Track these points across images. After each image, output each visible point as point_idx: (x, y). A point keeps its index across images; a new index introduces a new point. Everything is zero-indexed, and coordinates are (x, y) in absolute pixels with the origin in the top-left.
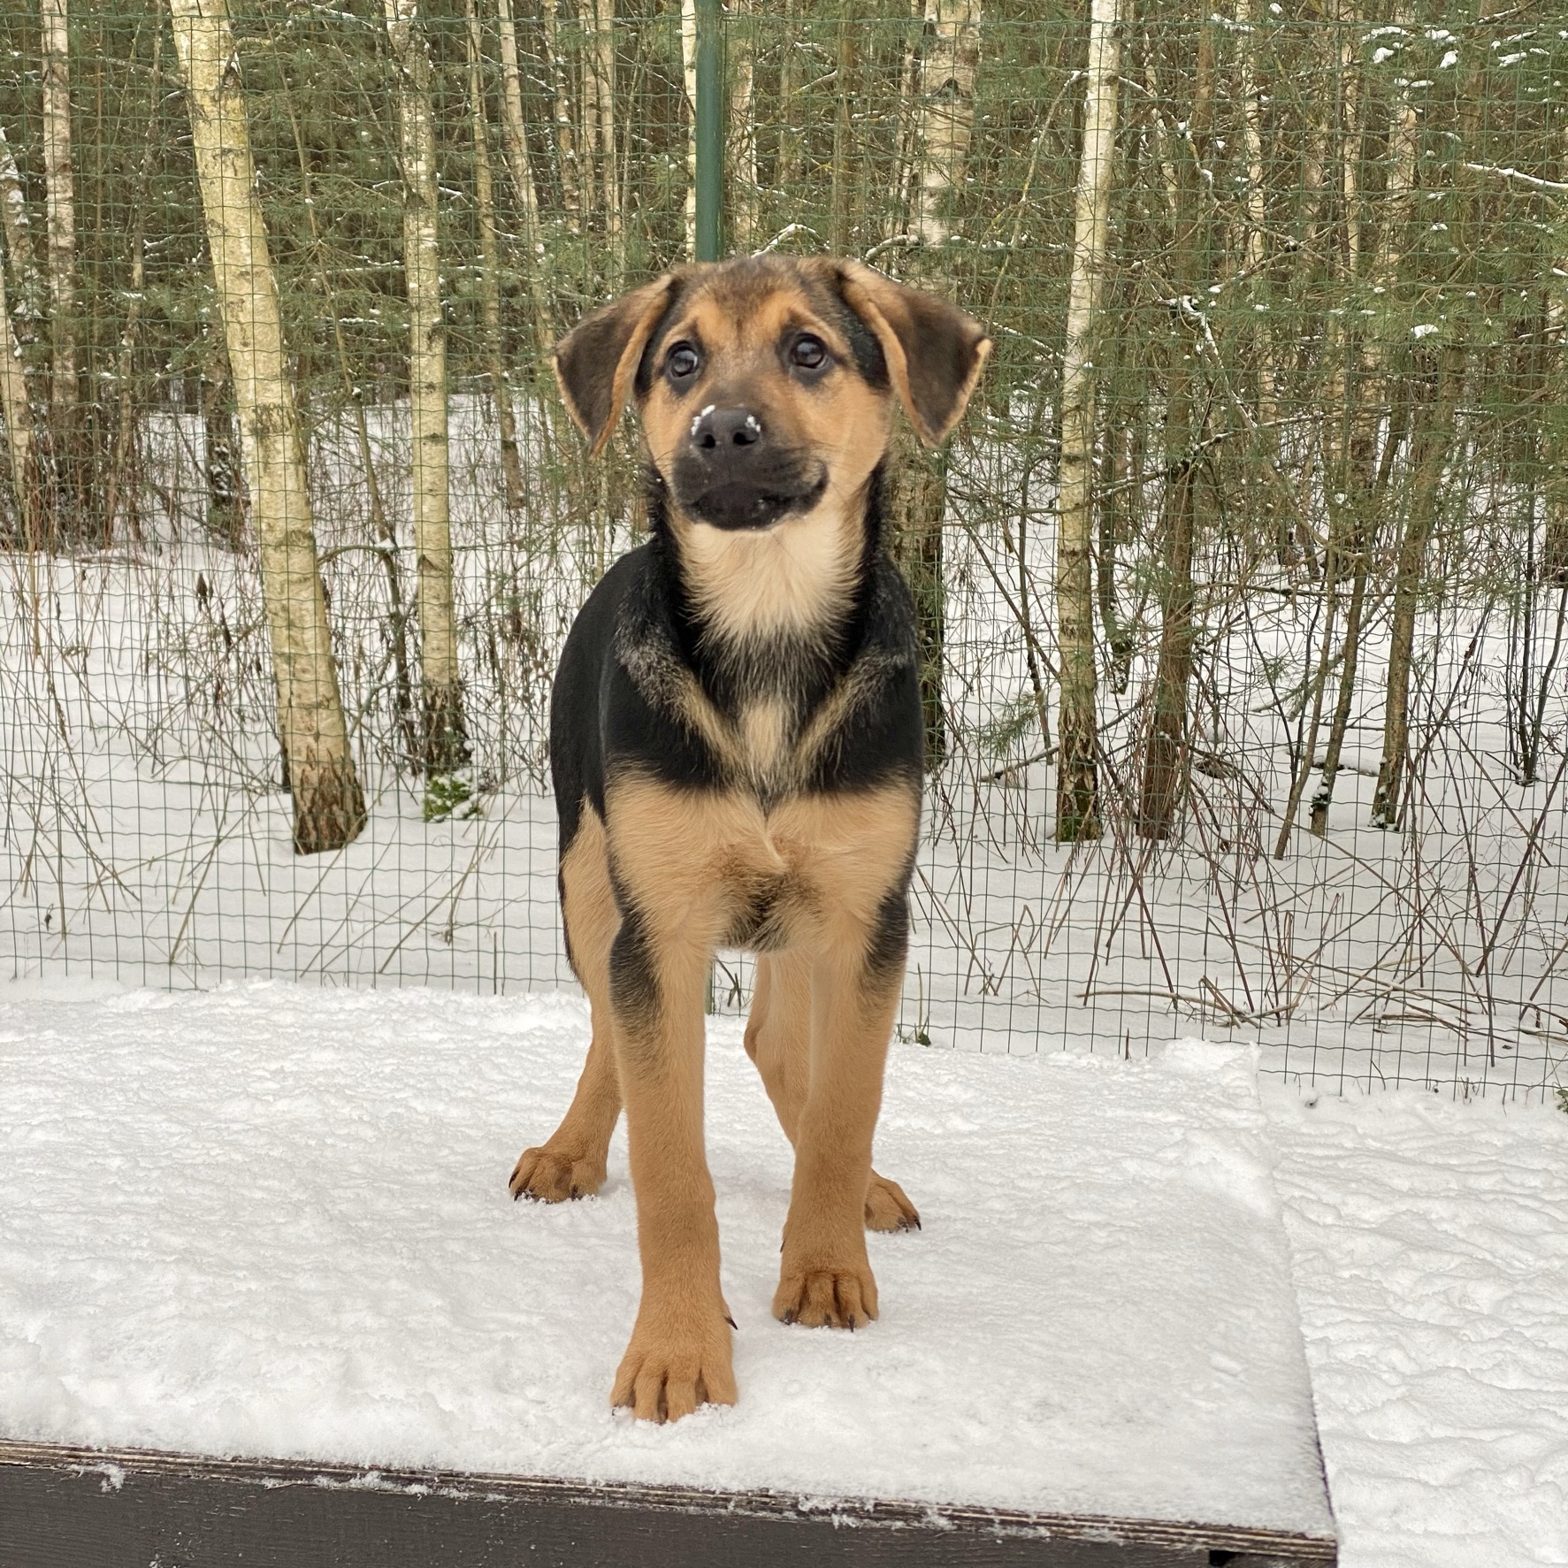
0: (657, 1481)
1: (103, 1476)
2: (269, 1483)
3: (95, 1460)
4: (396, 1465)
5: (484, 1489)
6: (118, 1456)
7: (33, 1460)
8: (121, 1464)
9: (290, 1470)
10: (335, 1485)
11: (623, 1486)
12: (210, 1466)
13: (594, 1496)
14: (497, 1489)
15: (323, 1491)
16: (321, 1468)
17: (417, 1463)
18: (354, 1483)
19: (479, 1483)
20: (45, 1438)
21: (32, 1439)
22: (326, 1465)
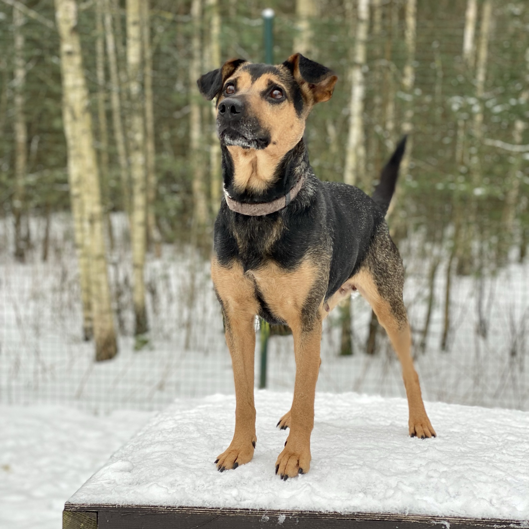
1: (443, 525)
2: (496, 526)
3: (440, 520)
6: (448, 519)
7: (420, 520)
9: (502, 522)
16: (511, 522)
20: (424, 513)
21: (420, 514)
22: (513, 521)
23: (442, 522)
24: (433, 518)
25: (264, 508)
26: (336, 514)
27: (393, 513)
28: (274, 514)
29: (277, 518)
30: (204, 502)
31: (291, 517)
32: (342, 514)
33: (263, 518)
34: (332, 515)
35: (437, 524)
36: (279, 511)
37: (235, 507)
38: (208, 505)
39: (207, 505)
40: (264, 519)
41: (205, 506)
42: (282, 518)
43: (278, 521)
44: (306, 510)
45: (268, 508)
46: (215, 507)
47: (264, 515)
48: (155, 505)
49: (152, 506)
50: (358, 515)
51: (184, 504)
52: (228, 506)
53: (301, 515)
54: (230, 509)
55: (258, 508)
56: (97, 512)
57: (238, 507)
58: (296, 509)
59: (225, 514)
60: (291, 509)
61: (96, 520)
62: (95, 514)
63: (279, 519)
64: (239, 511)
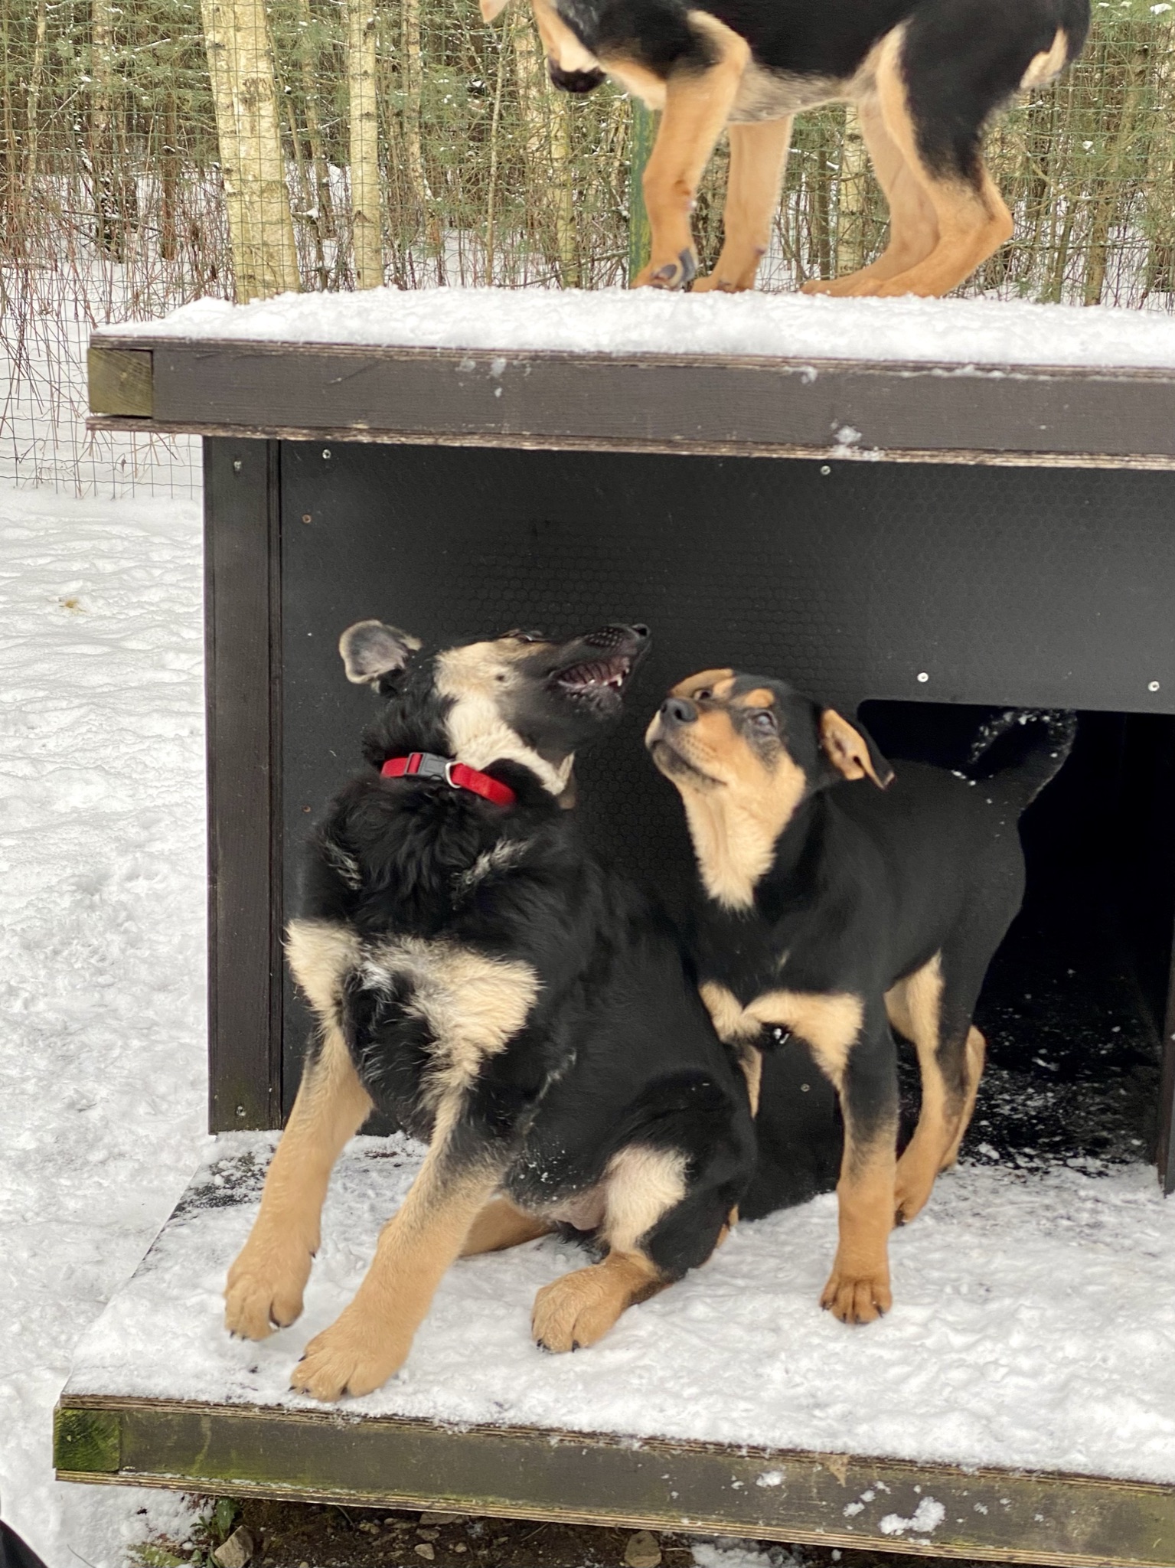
0: (1144, 365)
1: (802, 374)
2: (906, 374)
3: (798, 365)
4: (984, 360)
5: (1036, 373)
6: (813, 361)
7: (761, 366)
8: (815, 366)
9: (918, 366)
10: (946, 374)
11: (1122, 367)
12: (869, 365)
13: (1104, 375)
14: (1044, 373)
15: (938, 378)
16: (937, 364)
17: (996, 359)
18: (958, 373)
19: (1033, 370)
20: (768, 352)
21: (761, 353)
22: (940, 363)
23: (803, 369)
24: (786, 360)
25: (464, 345)
26: (601, 357)
27: (711, 352)
28: (483, 357)
29: (489, 364)
30: (352, 334)
31: (515, 362)
32: (614, 355)
33: (462, 364)
34: (595, 359)
35: (794, 373)
36: (493, 350)
37: (411, 344)
38: (359, 338)
39: (357, 339)
40: (465, 367)
41: (353, 341)
42: (499, 365)
43: (490, 369)
44: (545, 347)
45: (473, 345)
46: (372, 342)
47: (465, 359)
48: (259, 338)
49: (254, 341)
50: (644, 357)
51: (314, 338)
52: (397, 342)
53: (536, 357)
54: (401, 347)
55: (453, 345)
56: (151, 352)
57: (417, 343)
58: (527, 347)
59: (390, 357)
60: (515, 347)
61: (149, 366)
62: (148, 355)
63: (493, 366)
64: (417, 350)
